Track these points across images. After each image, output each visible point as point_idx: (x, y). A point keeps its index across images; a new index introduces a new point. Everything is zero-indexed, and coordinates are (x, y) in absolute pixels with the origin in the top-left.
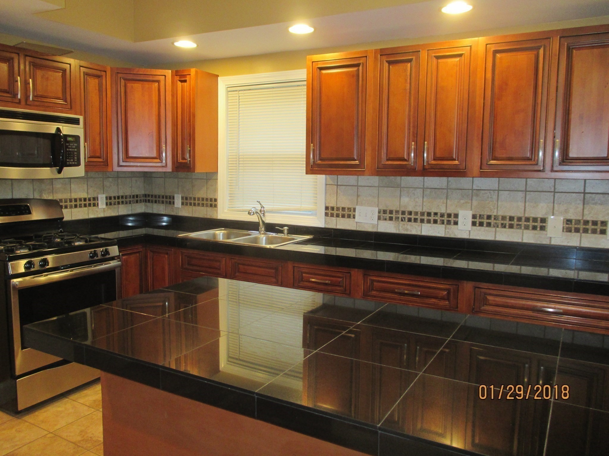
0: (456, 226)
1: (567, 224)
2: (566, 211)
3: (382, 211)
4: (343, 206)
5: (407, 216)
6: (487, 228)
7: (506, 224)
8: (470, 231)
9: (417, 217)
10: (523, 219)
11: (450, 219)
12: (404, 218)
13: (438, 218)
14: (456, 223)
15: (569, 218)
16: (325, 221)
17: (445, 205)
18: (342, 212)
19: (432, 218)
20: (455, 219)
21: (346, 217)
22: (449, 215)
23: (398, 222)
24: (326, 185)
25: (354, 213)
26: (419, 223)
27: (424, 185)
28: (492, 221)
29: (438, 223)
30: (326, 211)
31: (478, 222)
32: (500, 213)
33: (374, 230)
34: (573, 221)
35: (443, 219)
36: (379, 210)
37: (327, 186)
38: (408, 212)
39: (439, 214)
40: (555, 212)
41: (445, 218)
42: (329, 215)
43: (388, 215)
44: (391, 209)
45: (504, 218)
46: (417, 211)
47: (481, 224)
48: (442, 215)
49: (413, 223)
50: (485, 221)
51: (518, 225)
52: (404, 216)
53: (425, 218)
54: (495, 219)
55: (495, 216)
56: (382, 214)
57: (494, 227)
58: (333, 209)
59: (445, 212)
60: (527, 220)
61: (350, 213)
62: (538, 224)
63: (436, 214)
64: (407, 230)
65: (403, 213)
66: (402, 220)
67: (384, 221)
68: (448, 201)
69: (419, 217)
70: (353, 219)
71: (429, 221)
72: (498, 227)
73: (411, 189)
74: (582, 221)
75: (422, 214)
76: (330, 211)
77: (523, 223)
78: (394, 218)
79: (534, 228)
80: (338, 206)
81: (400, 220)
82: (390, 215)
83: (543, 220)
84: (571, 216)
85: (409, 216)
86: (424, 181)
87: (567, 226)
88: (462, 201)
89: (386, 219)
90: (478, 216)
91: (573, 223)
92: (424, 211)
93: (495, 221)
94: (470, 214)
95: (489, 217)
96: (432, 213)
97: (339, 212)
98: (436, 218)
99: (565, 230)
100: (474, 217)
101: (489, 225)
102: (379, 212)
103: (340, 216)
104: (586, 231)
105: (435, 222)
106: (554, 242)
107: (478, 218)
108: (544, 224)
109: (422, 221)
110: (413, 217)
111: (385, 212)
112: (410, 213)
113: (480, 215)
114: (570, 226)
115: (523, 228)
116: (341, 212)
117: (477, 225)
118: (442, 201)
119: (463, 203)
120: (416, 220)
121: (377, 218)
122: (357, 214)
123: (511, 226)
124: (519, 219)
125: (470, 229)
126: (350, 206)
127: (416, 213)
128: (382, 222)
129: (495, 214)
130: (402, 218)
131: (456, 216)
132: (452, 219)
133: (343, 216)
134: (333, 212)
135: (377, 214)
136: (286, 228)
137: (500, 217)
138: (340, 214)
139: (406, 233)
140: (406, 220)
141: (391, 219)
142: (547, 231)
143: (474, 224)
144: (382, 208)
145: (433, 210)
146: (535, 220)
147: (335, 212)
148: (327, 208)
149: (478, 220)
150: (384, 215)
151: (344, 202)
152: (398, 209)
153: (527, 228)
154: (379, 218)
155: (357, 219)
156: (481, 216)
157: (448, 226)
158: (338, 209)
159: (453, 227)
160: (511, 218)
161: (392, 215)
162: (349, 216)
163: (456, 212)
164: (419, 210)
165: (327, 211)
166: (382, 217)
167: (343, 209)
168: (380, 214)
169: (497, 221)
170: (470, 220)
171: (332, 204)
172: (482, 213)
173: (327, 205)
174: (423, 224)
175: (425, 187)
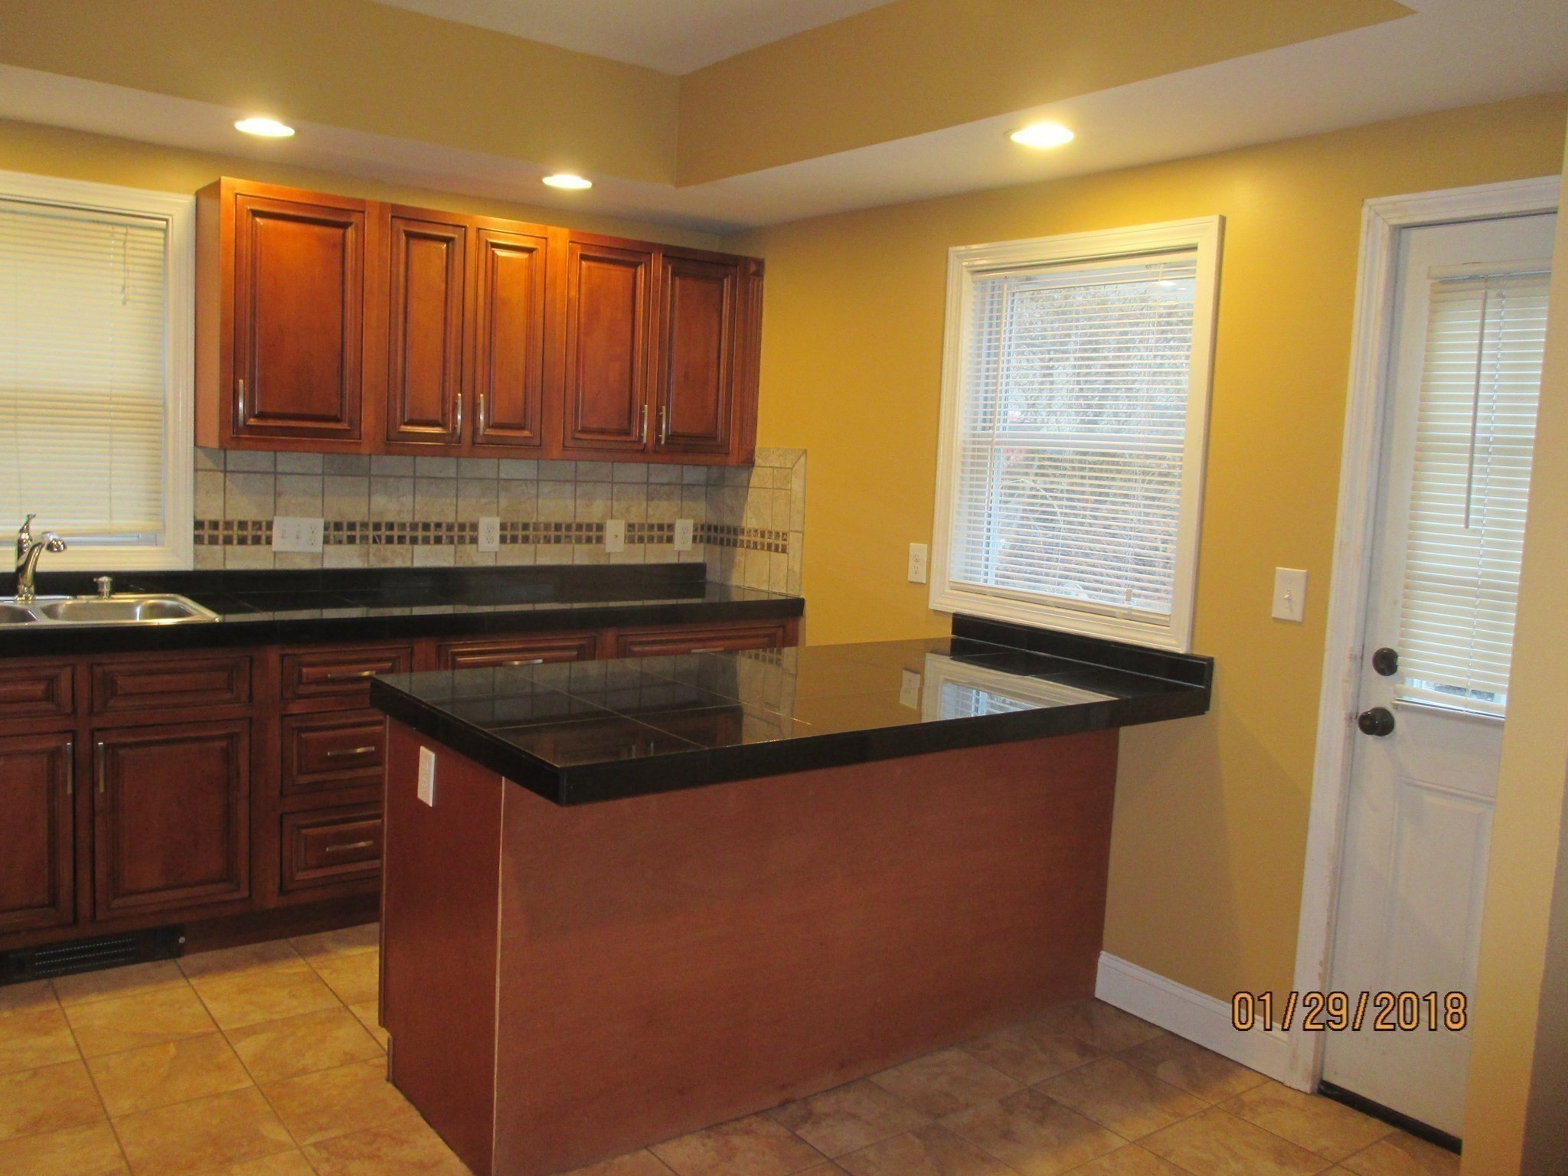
0: (474, 546)
1: (629, 531)
2: (628, 510)
3: (332, 525)
4: (242, 518)
5: (384, 532)
6: (523, 546)
7: (550, 536)
8: (496, 553)
9: (404, 533)
10: (574, 527)
11: (464, 533)
12: (379, 537)
13: (443, 533)
14: (474, 540)
15: (631, 522)
16: (196, 556)
17: (454, 508)
18: (240, 533)
19: (432, 534)
20: (471, 533)
21: (249, 542)
22: (462, 527)
23: (366, 546)
24: (196, 470)
25: (268, 533)
26: (407, 546)
27: (414, 472)
28: (531, 533)
29: (444, 541)
30: (197, 532)
31: (509, 537)
32: (542, 519)
33: (317, 566)
34: (637, 526)
35: (452, 534)
36: (325, 524)
37: (200, 473)
38: (387, 524)
39: (444, 525)
40: (614, 514)
41: (456, 532)
42: (206, 541)
43: (345, 534)
44: (352, 520)
45: (547, 527)
46: (404, 521)
47: (514, 540)
48: (450, 528)
49: (396, 547)
50: (520, 533)
51: (567, 537)
52: (379, 533)
53: (420, 534)
54: (534, 529)
55: (534, 524)
56: (332, 533)
57: (534, 543)
58: (215, 525)
59: (453, 521)
60: (579, 527)
61: (259, 533)
62: (593, 534)
63: (438, 525)
64: (385, 560)
65: (377, 527)
66: (375, 542)
67: (338, 546)
68: (460, 499)
69: (408, 533)
70: (267, 546)
71: (426, 541)
72: (539, 542)
73: (391, 480)
74: (646, 526)
75: (414, 526)
76: (207, 533)
77: (574, 533)
78: (358, 537)
79: (589, 540)
80: (229, 518)
81: (371, 541)
82: (349, 533)
83: (600, 527)
84: (635, 520)
85: (389, 533)
86: (415, 465)
87: (629, 533)
88: (483, 501)
89: (340, 542)
90: (509, 524)
91: (636, 529)
92: (417, 519)
93: (534, 533)
94: (496, 521)
95: (526, 527)
96: (432, 525)
97: (230, 533)
98: (440, 534)
99: (627, 541)
100: (503, 527)
101: (526, 540)
102: (326, 528)
103: (235, 542)
104: (651, 539)
105: (438, 540)
106: (614, 561)
107: (509, 528)
108: (601, 533)
109: (414, 541)
110: (396, 533)
111: (338, 526)
112: (391, 526)
113: (512, 524)
114: (633, 533)
115: (574, 541)
116: (235, 533)
117: (508, 541)
118: (448, 501)
119: (485, 504)
120: (401, 540)
121: (321, 539)
122: (276, 533)
123: (558, 540)
124: (569, 527)
125: (497, 550)
126: (259, 518)
127: (403, 526)
128: (331, 549)
129: (534, 520)
130: (374, 538)
131: (474, 527)
132: (467, 534)
133: (242, 541)
134: (215, 533)
135: (320, 534)
136: (105, 579)
137: (542, 526)
138: (235, 537)
139: (383, 565)
140: (383, 541)
141: (351, 540)
142: (605, 544)
143: (503, 540)
144: (333, 517)
145: (434, 519)
146: (589, 527)
147: (221, 533)
148: (198, 525)
149: (508, 533)
150: (336, 533)
151: (244, 508)
152: (366, 520)
153: (579, 540)
154: (326, 541)
155: (278, 544)
156: (514, 526)
157: (460, 547)
158: (228, 525)
159: (469, 548)
160: (558, 527)
161: (353, 533)
162: (257, 540)
163: (473, 520)
164: (407, 518)
165: (201, 532)
166: (332, 538)
167: (242, 525)
168: (327, 532)
169: (538, 533)
170: (497, 534)
171: (213, 513)
172: (515, 520)
173: (200, 518)
174: (415, 547)
175: (417, 474)
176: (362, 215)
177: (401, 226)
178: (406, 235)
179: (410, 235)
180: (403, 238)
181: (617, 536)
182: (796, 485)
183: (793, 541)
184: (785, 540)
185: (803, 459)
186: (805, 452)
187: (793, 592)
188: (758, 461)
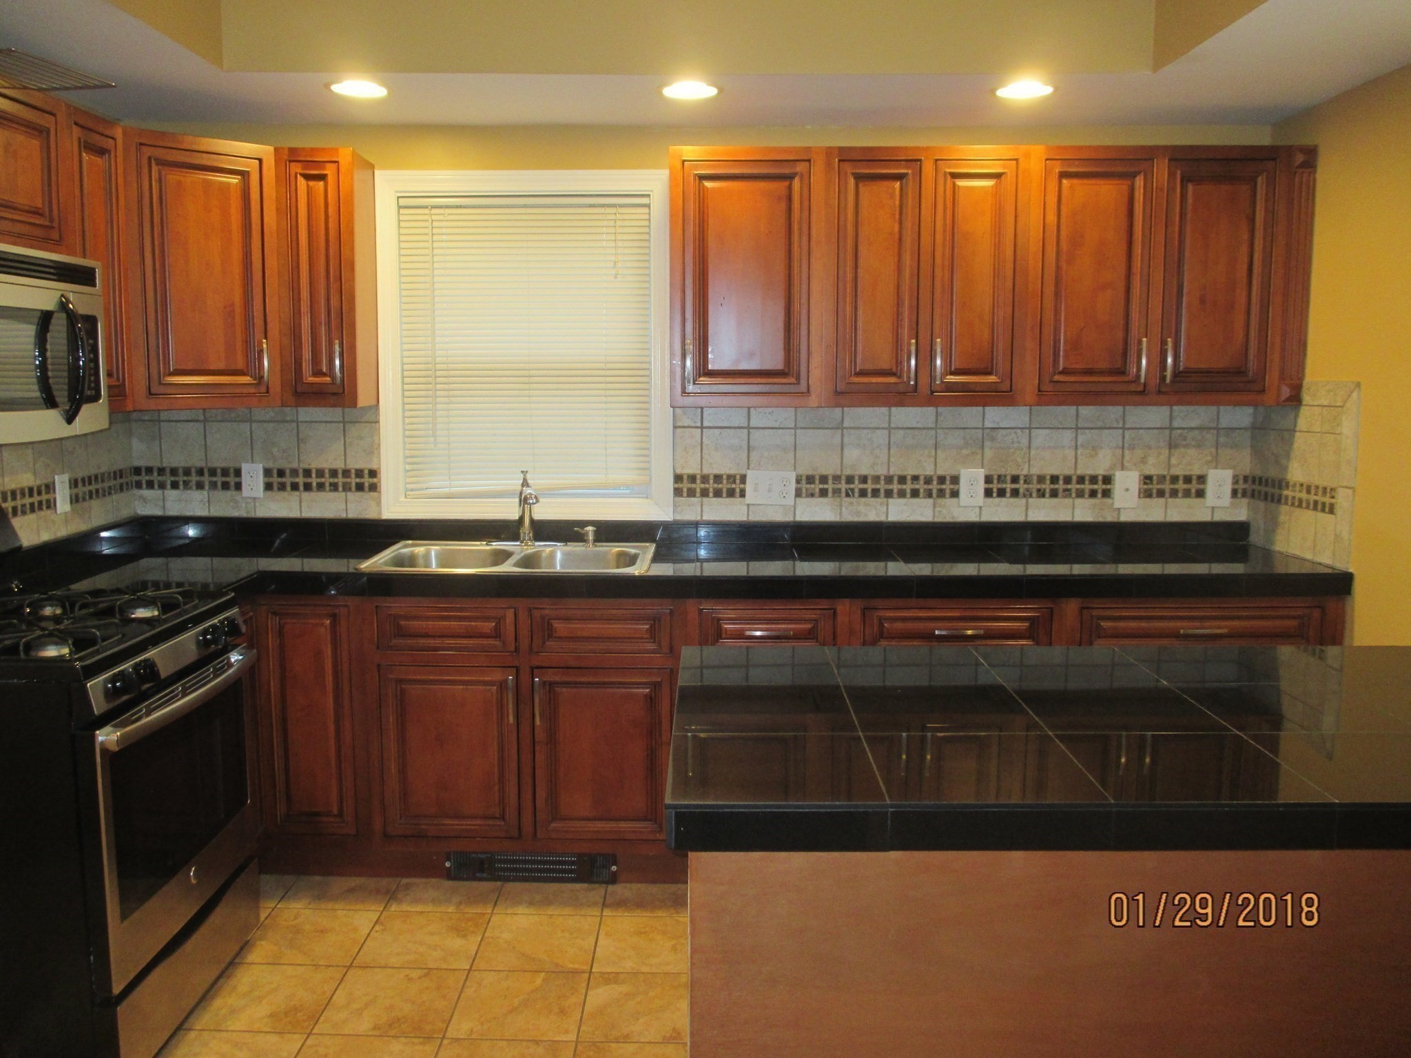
0: (954, 500)
1: (1145, 483)
2: (1144, 460)
3: (804, 478)
4: (717, 472)
5: (857, 486)
6: (1012, 500)
7: (1045, 490)
8: (980, 507)
9: (878, 486)
10: (1074, 479)
11: (944, 487)
12: (852, 490)
13: (920, 486)
14: (955, 494)
15: (1147, 473)
16: (675, 506)
17: (933, 459)
18: (716, 486)
19: (908, 487)
20: (952, 487)
21: (724, 495)
22: (942, 480)
23: (838, 500)
24: (675, 427)
25: (742, 486)
26: (881, 499)
27: (890, 423)
28: (1021, 486)
29: (921, 495)
30: (676, 486)
31: (995, 490)
32: (1035, 471)
33: (788, 518)
34: (1155, 478)
35: (930, 487)
36: (797, 476)
37: (679, 430)
38: (860, 476)
39: (922, 478)
40: (1126, 464)
41: (934, 486)
42: (685, 494)
43: (817, 487)
44: (824, 473)
45: (1041, 479)
46: (878, 474)
47: (1001, 493)
48: (928, 480)
49: (869, 500)
50: (1009, 486)
51: (1065, 490)
52: (852, 486)
53: (895, 487)
54: (1025, 481)
55: (1025, 476)
56: (804, 485)
57: (1025, 496)
58: (692, 478)
59: (932, 473)
60: (1081, 480)
61: (733, 486)
62: (1099, 487)
63: (915, 478)
64: (858, 513)
65: (850, 480)
66: (848, 495)
67: (810, 499)
68: (939, 452)
69: (882, 486)
70: (741, 499)
71: (902, 494)
72: (1031, 496)
73: (866, 431)
74: (1168, 478)
75: (889, 479)
76: (685, 486)
77: (1074, 486)
78: (830, 491)
79: (1093, 494)
80: (705, 472)
81: (843, 494)
82: (821, 486)
83: (1108, 480)
84: (1151, 470)
85: (862, 486)
86: (890, 416)
87: (1145, 487)
88: (965, 452)
89: (812, 495)
90: (996, 477)
91: (1155, 482)
92: (891, 473)
93: (1026, 486)
94: (980, 473)
95: (1015, 479)
96: (909, 478)
97: (707, 486)
98: (917, 487)
99: (1142, 495)
100: (988, 479)
101: (1015, 493)
102: (798, 481)
103: (711, 495)
104: (1174, 493)
105: (915, 494)
106: (1124, 518)
107: (995, 481)
108: (1109, 487)
109: (889, 494)
110: (869, 486)
111: (810, 479)
112: (864, 479)
113: (999, 476)
114: (1150, 486)
115: (1074, 495)
116: (711, 486)
117: (995, 495)
118: (926, 452)
119: (968, 455)
120: (875, 493)
121: (793, 493)
122: (749, 488)
123: (1054, 494)
124: (1068, 480)
125: (981, 505)
126: (732, 472)
127: (877, 479)
128: (803, 502)
129: (1025, 472)
130: (846, 490)
131: (955, 480)
132: (947, 487)
133: (718, 494)
134: (693, 486)
135: (793, 486)
136: (590, 529)
137: (1035, 478)
138: (711, 490)
139: (856, 519)
140: (857, 494)
141: (824, 493)
142: (1113, 498)
143: (988, 493)
144: (804, 470)
145: (910, 472)
146: (1094, 479)
147: (699, 486)
148: (678, 478)
149: (995, 486)
150: (808, 486)
151: (721, 464)
152: (839, 473)
153: (1080, 494)
154: (798, 494)
155: (749, 498)
156: (1001, 478)
157: (940, 501)
158: (705, 479)
159: (949, 502)
160: (1054, 479)
161: (826, 486)
162: (731, 493)
163: (954, 473)
164: (881, 471)
165: (680, 485)
166: (804, 491)
167: (718, 478)
168: (799, 486)
169: (1030, 486)
170: (981, 486)
171: (691, 468)
172: (1002, 472)
173: (679, 471)
174: (890, 500)
175: (893, 425)
176: (807, 163)
177: (848, 168)
178: (855, 178)
179: (859, 178)
180: (852, 181)
181: (1127, 490)
182: (1347, 427)
183: (1342, 500)
184: (1333, 497)
185: (1355, 395)
186: (1358, 385)
187: (1341, 565)
188: (1306, 398)
